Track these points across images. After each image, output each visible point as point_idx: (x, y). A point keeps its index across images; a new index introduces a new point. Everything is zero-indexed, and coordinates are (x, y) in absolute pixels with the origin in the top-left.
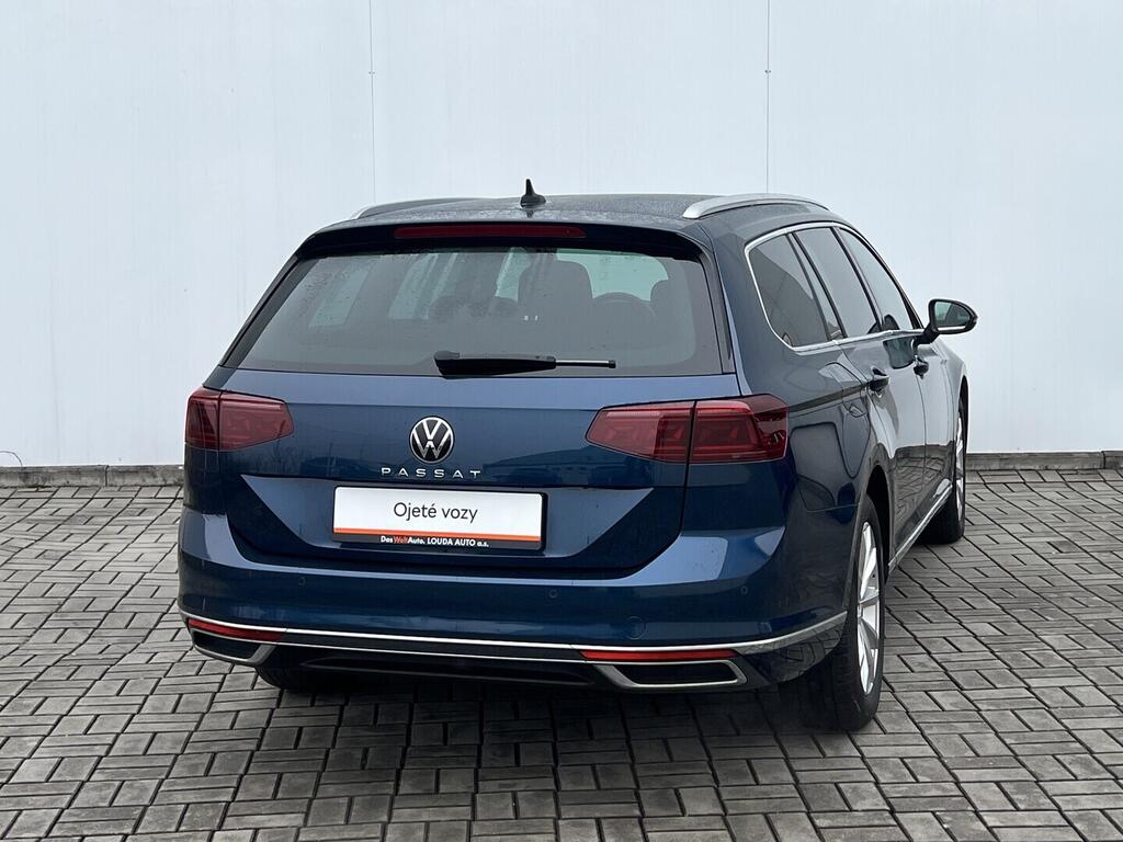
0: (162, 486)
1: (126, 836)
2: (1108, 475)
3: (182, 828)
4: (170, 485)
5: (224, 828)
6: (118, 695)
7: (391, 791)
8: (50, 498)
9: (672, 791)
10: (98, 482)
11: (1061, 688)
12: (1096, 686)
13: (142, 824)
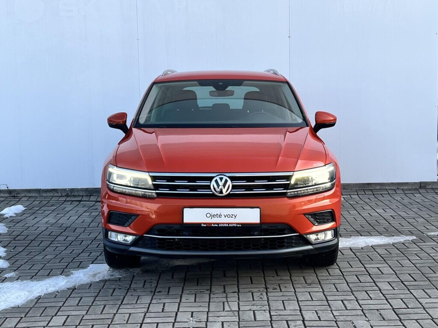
0: (60, 197)
1: (22, 318)
2: (421, 191)
3: (42, 315)
4: (63, 196)
5: (57, 315)
6: (29, 269)
7: (120, 303)
8: (18, 201)
9: (222, 303)
10: (37, 195)
11: (378, 268)
12: (390, 267)
13: (28, 314)
